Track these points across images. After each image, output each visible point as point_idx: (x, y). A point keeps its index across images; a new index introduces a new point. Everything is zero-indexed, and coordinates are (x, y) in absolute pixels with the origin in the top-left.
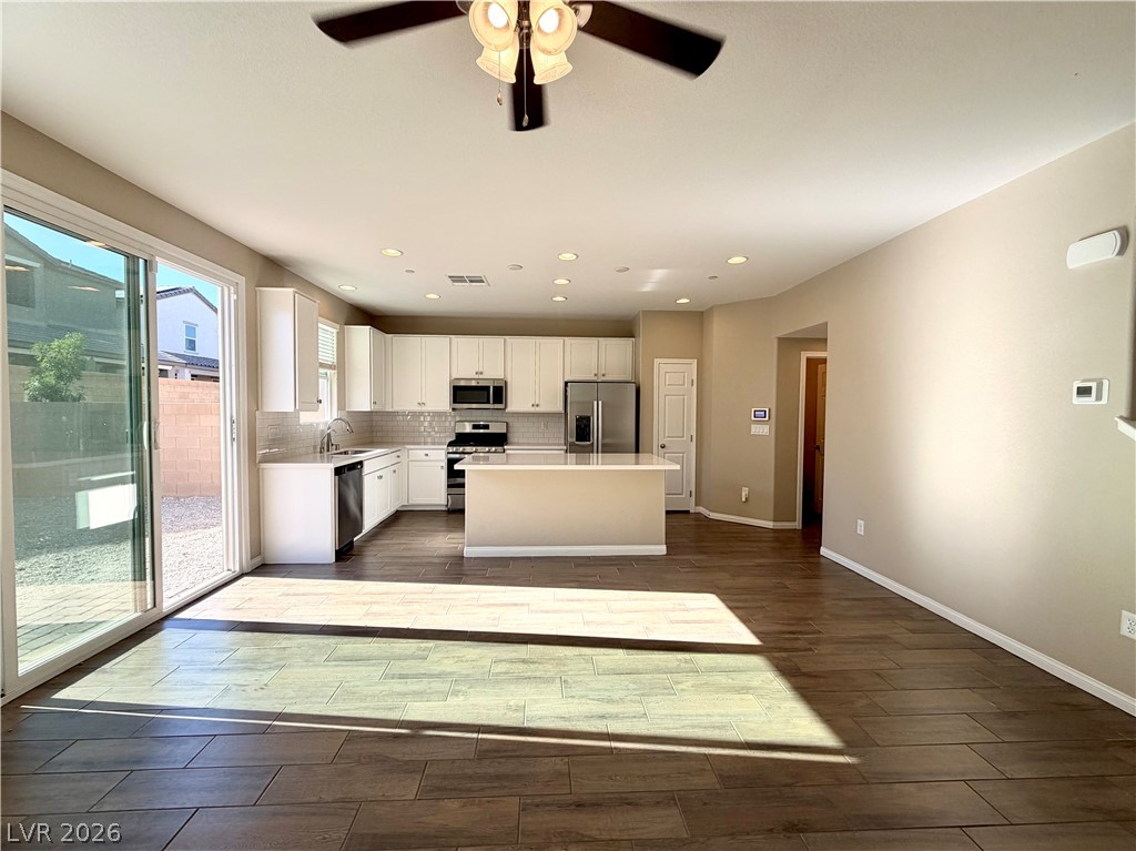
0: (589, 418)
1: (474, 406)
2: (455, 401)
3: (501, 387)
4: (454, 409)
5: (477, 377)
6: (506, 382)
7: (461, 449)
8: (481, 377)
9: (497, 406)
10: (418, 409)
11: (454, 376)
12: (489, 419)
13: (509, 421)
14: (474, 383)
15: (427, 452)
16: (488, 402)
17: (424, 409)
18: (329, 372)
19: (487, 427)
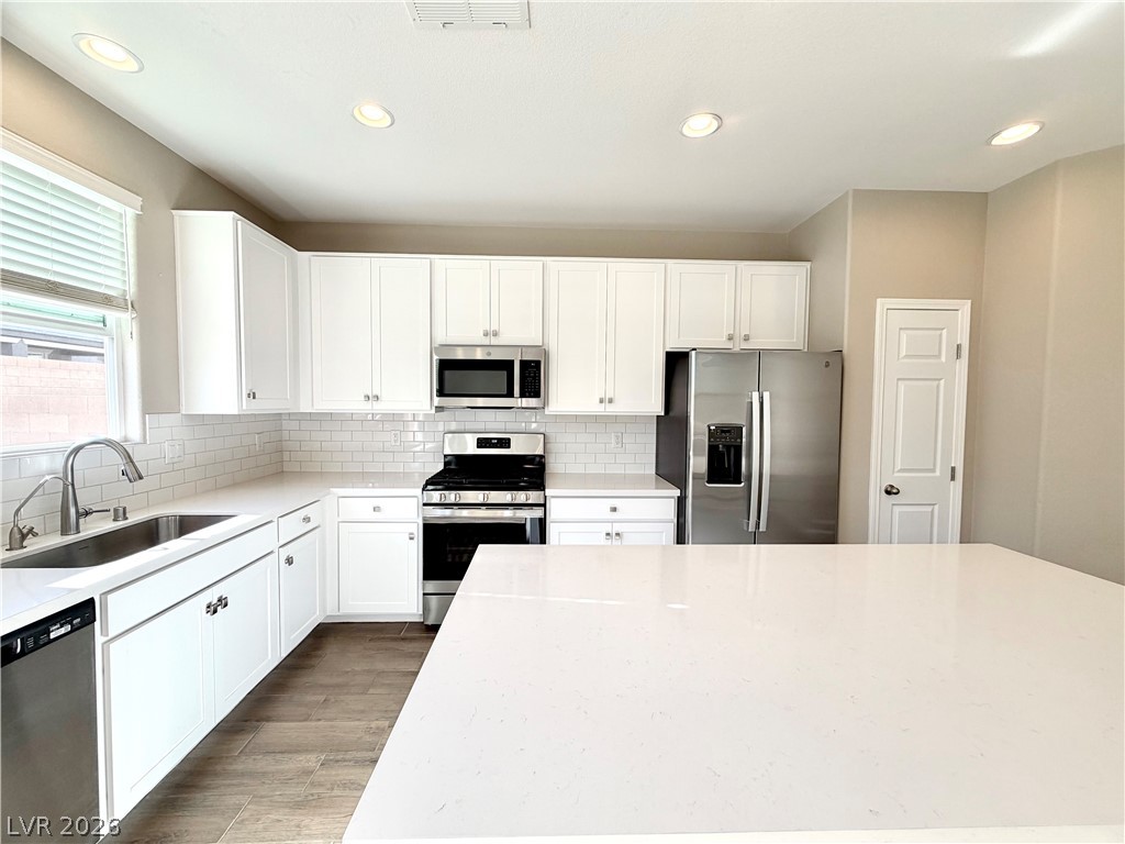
0: (740, 429)
1: (480, 402)
2: (441, 393)
3: (538, 363)
4: (439, 409)
5: (486, 341)
6: (546, 354)
7: (451, 496)
8: (494, 341)
9: (526, 402)
10: (367, 407)
11: (440, 339)
12: (510, 427)
13: (549, 430)
14: (479, 355)
15: (377, 502)
16: (510, 394)
17: (380, 407)
18: (112, 316)
19: (505, 443)
